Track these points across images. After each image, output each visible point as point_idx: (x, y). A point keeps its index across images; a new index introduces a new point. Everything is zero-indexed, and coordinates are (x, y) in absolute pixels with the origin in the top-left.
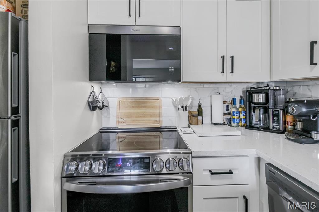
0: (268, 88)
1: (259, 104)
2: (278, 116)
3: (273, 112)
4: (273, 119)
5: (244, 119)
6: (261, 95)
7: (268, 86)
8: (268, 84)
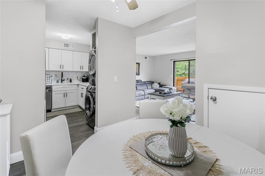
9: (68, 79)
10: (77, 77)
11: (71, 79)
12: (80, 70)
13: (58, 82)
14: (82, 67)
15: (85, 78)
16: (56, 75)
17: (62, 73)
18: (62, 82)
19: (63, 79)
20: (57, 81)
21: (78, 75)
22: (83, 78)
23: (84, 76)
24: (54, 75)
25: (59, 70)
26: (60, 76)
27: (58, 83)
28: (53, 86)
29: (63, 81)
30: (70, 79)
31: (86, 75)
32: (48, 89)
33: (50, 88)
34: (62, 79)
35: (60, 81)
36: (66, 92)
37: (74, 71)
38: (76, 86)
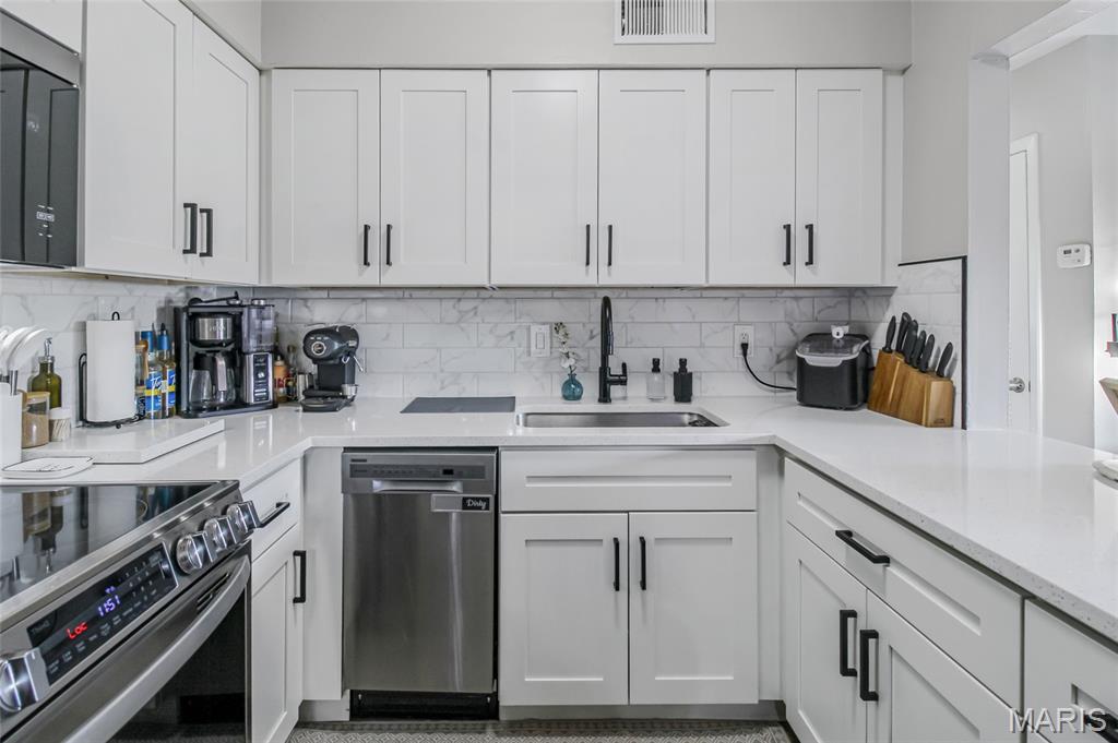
0: (238, 302)
1: (213, 345)
2: (264, 369)
3: (255, 362)
4: (256, 378)
5: (170, 393)
6: (222, 320)
7: (237, 298)
8: (236, 293)
9: (656, 363)
10: (745, 347)
11: (683, 363)
12: (783, 277)
13: (572, 390)
14: (798, 242)
15: (832, 361)
16: (558, 327)
17: (607, 302)
18: (605, 397)
19: (615, 369)
20: (567, 385)
21: (749, 330)
22: (814, 360)
23: (820, 340)
24: (546, 329)
25: (578, 276)
26: (592, 337)
27: (578, 398)
28: (504, 454)
29: (615, 390)
30: (676, 368)
31: (839, 332)
32: (456, 487)
33: (475, 472)
34: (604, 369)
35: (591, 387)
36: (643, 526)
37: (713, 282)
38: (747, 465)
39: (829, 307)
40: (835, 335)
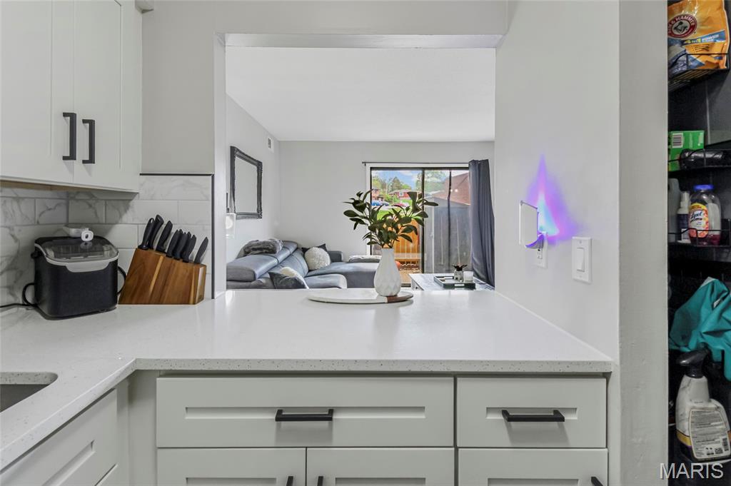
23: (62, 244)
39: (50, 209)
40: (84, 239)
